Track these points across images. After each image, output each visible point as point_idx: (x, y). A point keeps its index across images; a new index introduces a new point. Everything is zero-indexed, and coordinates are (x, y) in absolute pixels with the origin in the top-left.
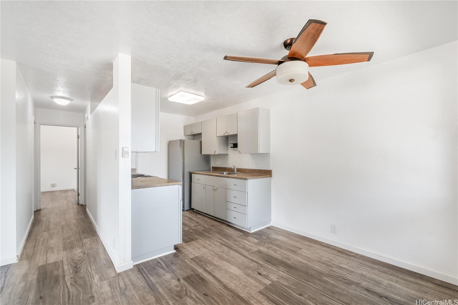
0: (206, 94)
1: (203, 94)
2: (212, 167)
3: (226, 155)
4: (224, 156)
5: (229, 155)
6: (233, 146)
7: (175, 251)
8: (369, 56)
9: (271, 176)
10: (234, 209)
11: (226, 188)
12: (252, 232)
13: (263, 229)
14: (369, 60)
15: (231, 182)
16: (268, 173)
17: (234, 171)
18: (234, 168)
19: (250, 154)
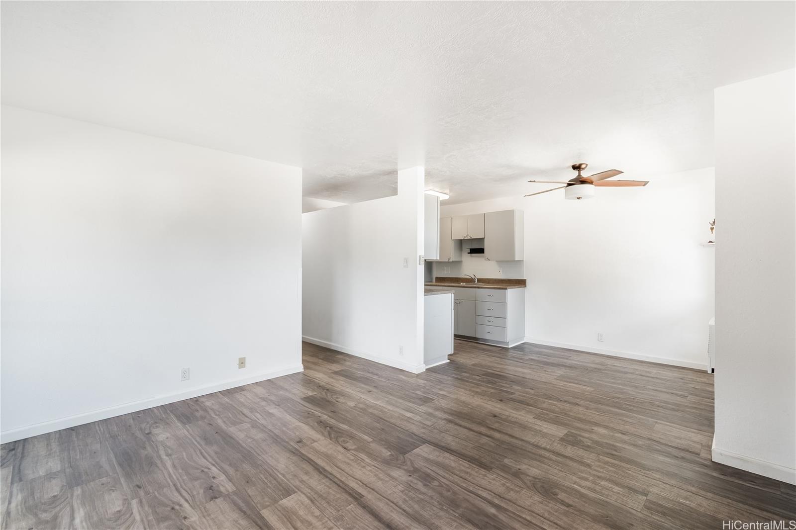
0: (450, 191)
1: (447, 191)
2: (436, 278)
3: (459, 263)
4: (457, 264)
5: (463, 262)
6: (469, 252)
7: (449, 361)
8: (645, 183)
9: (526, 286)
10: (488, 324)
11: (475, 301)
12: (510, 347)
13: (519, 345)
14: (644, 185)
15: (484, 293)
16: (521, 283)
17: (475, 282)
18: (475, 279)
19: (496, 261)
